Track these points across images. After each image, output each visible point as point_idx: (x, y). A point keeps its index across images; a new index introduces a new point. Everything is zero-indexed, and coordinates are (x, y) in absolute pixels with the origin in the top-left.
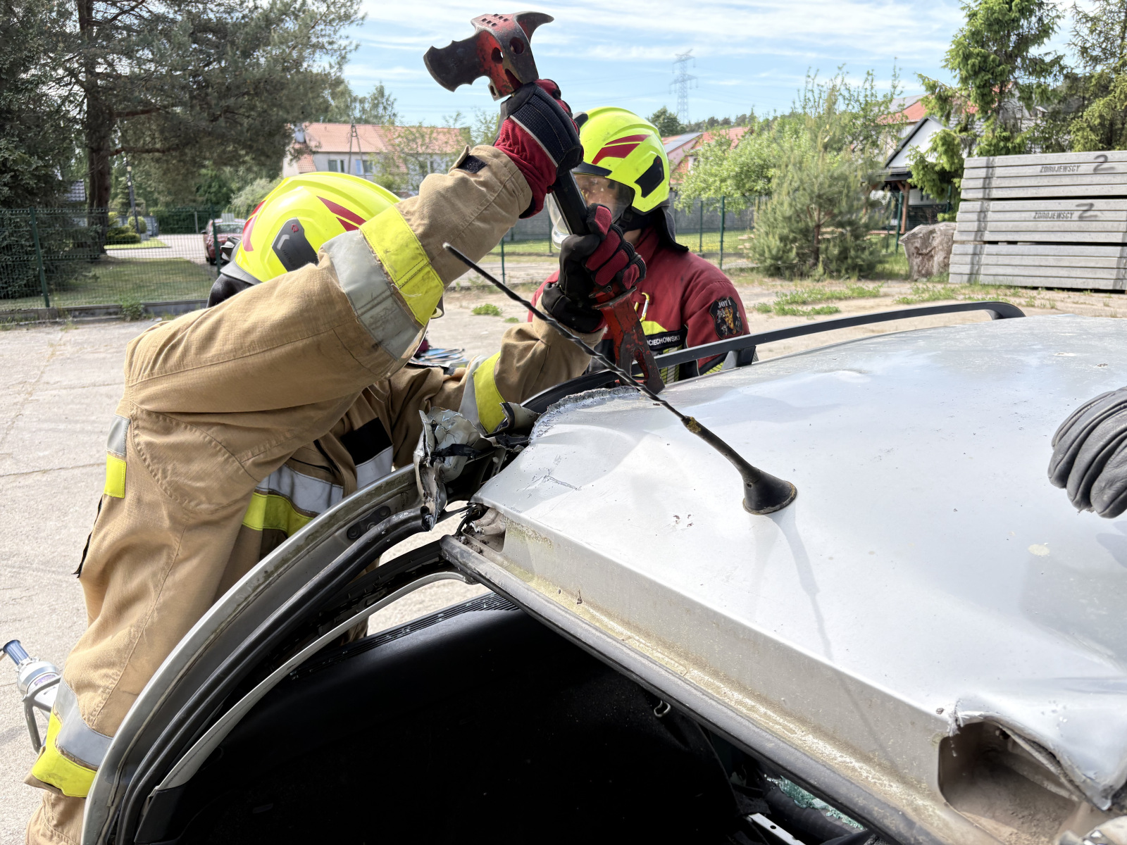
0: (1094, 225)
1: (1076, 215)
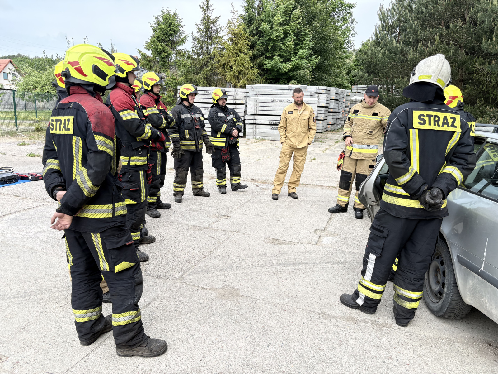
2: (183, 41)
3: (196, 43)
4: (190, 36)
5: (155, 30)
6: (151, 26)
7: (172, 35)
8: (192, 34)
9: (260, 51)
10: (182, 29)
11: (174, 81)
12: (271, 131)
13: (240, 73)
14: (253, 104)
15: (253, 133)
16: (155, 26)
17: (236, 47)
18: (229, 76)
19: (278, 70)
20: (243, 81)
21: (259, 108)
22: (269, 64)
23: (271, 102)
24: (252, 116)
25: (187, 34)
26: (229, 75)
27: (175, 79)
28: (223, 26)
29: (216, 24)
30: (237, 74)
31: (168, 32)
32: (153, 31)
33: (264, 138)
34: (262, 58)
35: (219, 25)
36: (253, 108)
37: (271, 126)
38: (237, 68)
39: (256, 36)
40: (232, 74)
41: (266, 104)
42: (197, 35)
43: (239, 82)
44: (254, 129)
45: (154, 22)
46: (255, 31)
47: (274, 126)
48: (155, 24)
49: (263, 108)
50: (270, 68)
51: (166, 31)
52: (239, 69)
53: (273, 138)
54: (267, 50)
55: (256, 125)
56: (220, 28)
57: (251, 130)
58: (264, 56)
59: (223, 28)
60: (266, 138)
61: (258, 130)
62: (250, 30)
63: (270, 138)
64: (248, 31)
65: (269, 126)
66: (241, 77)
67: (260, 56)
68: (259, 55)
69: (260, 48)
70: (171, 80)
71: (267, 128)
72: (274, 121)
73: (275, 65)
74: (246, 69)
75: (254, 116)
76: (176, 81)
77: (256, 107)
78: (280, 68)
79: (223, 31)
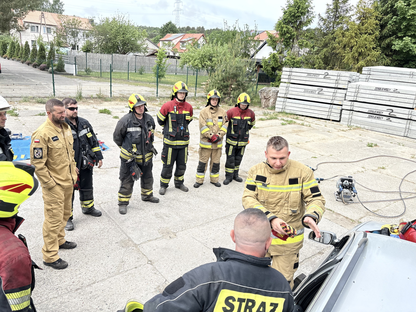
0: (322, 96)
1: (317, 92)
2: (309, 22)
3: (322, 24)
4: (317, 17)
5: (285, 13)
6: (282, 10)
7: (299, 16)
8: (319, 15)
9: (391, 31)
10: (312, 10)
11: (292, 60)
12: (370, 120)
13: (360, 54)
14: (354, 90)
15: (349, 119)
16: (286, 9)
17: (362, 27)
18: (346, 57)
19: (408, 51)
20: (361, 62)
21: (359, 95)
22: (397, 45)
23: (375, 90)
24: (351, 102)
25: (314, 15)
26: (348, 56)
27: (294, 59)
28: (353, 6)
29: (347, 3)
30: (356, 54)
31: (295, 14)
32: (283, 14)
33: (359, 126)
34: (391, 38)
35: (349, 5)
36: (353, 94)
37: (370, 115)
38: (358, 48)
39: (388, 15)
40: (350, 55)
41: (368, 92)
42: (324, 16)
43: (358, 63)
44: (351, 116)
45: (286, 6)
46: (389, 9)
47: (373, 115)
48: (287, 7)
49: (364, 95)
50: (397, 49)
51: (293, 14)
52: (360, 50)
53: (370, 128)
54: (399, 30)
55: (353, 112)
56: (350, 7)
57: (347, 116)
58: (394, 36)
59: (352, 8)
60: (362, 126)
61: (354, 117)
62: (384, 8)
63: (367, 127)
64: (380, 9)
65: (367, 115)
66: (361, 58)
67: (390, 36)
68: (390, 34)
69: (391, 27)
70: (290, 59)
71: (365, 116)
72: (374, 110)
73: (405, 47)
74: (368, 50)
75: (353, 102)
76: (295, 61)
77: (356, 94)
78: (410, 49)
79: (353, 10)
